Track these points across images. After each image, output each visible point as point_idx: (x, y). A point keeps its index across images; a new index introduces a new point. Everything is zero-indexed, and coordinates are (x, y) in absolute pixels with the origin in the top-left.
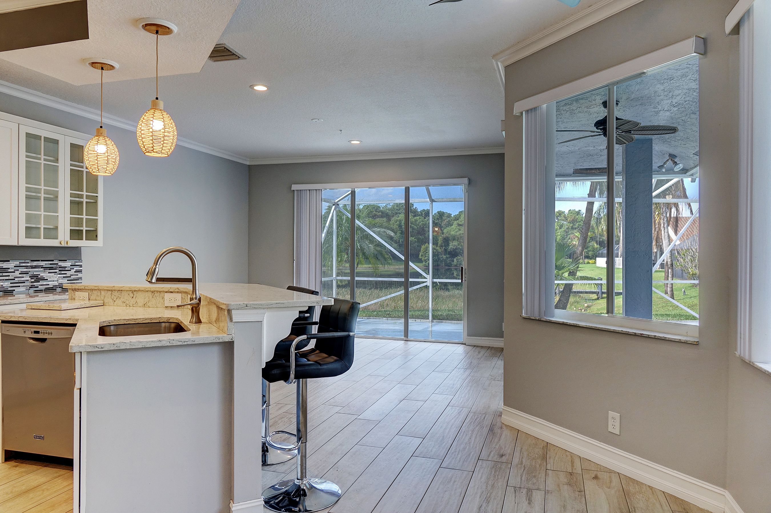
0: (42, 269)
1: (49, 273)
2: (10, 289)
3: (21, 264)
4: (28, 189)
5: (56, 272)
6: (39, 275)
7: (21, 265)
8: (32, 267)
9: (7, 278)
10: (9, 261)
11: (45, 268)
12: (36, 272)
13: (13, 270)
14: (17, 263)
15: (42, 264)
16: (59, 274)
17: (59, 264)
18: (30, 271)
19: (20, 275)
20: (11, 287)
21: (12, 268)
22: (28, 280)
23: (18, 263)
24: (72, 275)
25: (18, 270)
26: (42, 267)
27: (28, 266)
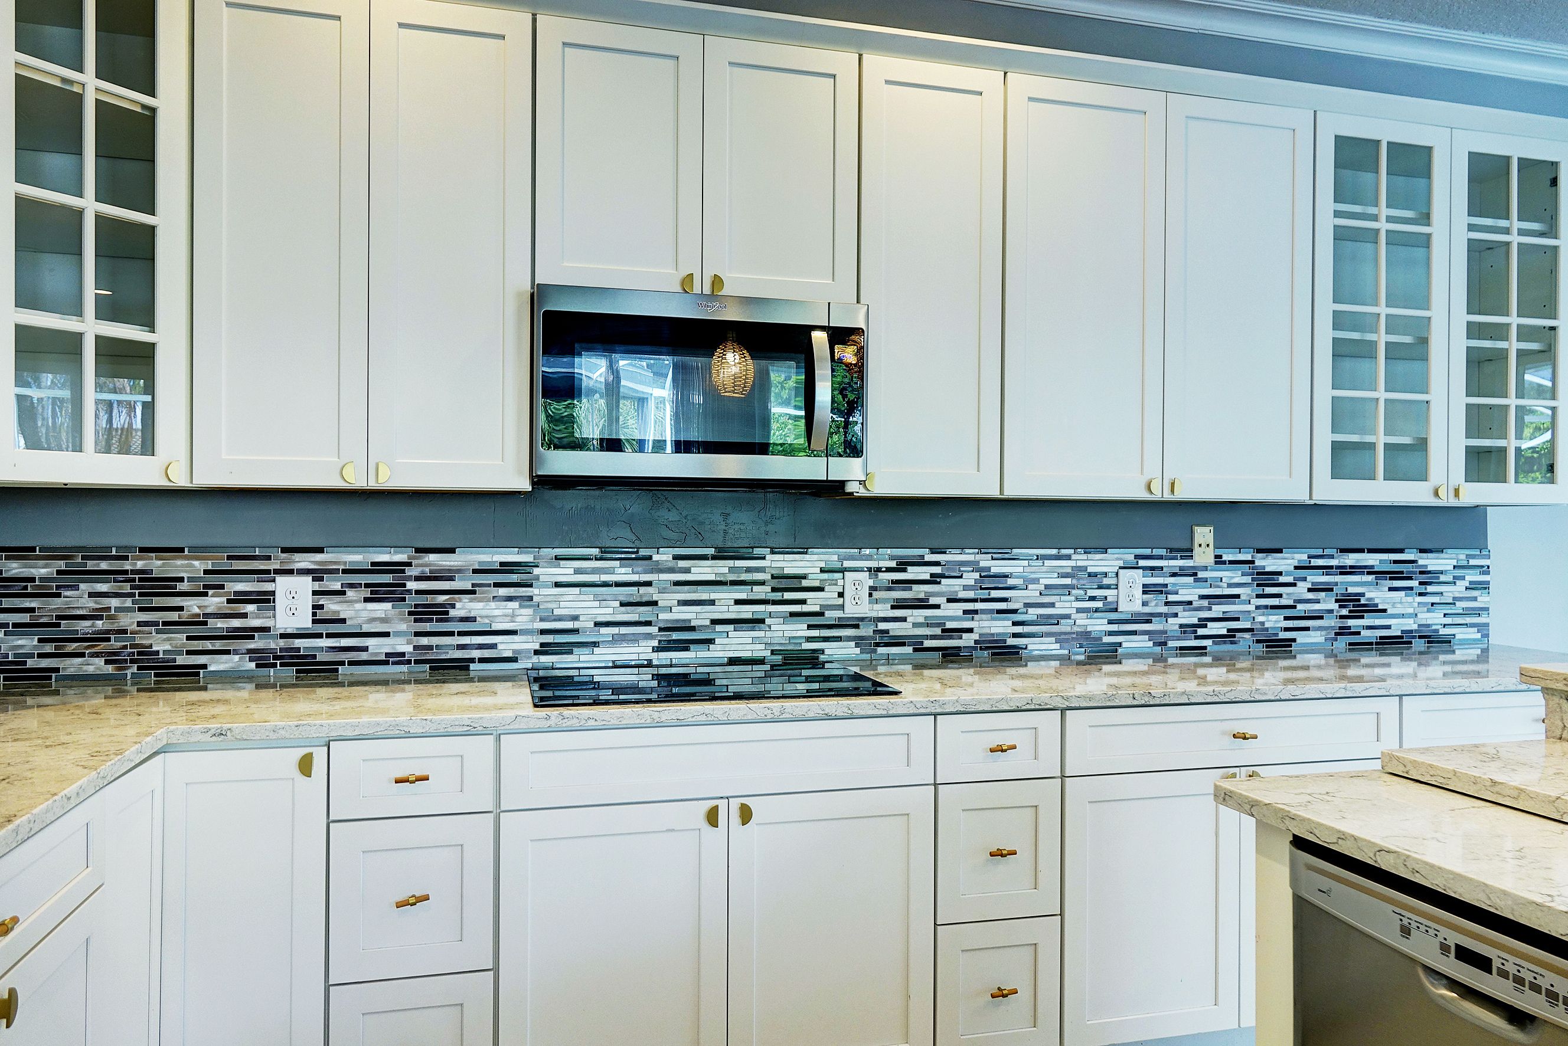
0: (1371, 578)
1: (1391, 589)
2: (1283, 635)
3: (1312, 560)
4: (1339, 321)
5: (1411, 589)
6: (1363, 595)
7: (1315, 562)
8: (1344, 571)
9: (1275, 602)
10: (1280, 551)
11: (1380, 574)
12: (1354, 584)
13: (1290, 579)
14: (1302, 557)
15: (1370, 563)
16: (1421, 594)
17: (1421, 562)
18: (1336, 584)
19: (1311, 596)
20: (1287, 629)
21: (1288, 574)
22: (1331, 611)
23: (1305, 557)
24: (1460, 599)
25: (1305, 579)
26: (1370, 571)
27: (1331, 567)
